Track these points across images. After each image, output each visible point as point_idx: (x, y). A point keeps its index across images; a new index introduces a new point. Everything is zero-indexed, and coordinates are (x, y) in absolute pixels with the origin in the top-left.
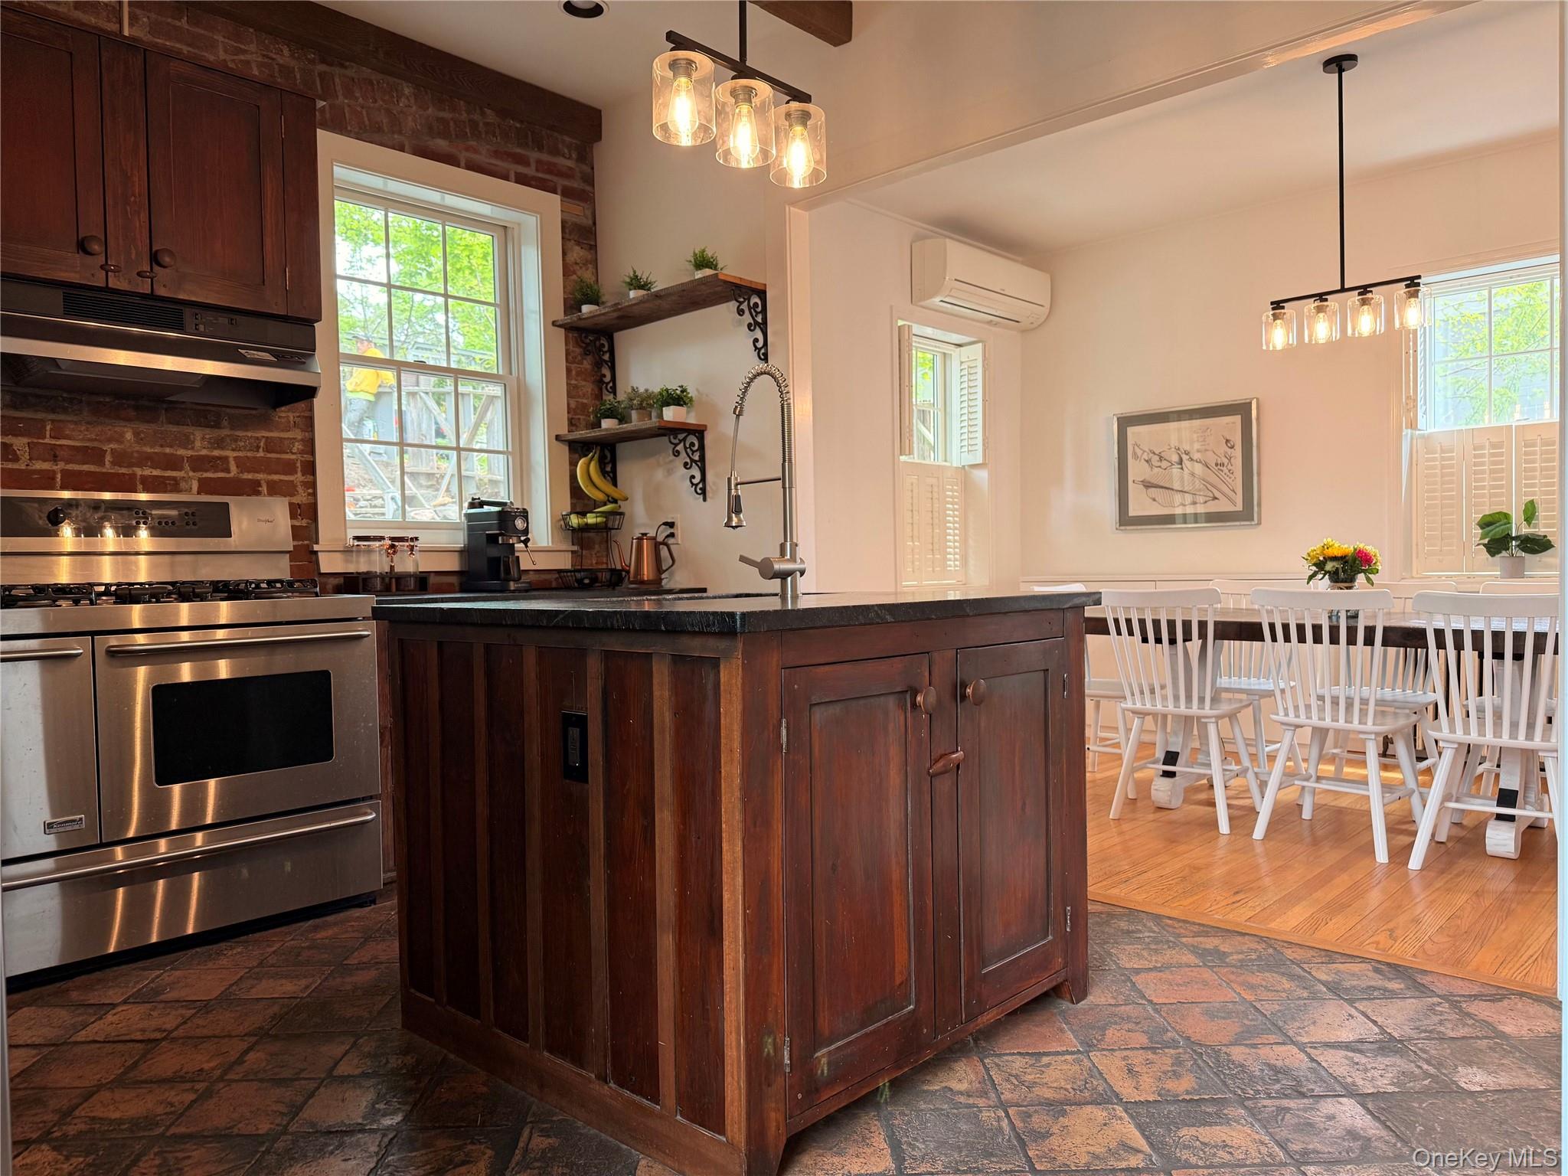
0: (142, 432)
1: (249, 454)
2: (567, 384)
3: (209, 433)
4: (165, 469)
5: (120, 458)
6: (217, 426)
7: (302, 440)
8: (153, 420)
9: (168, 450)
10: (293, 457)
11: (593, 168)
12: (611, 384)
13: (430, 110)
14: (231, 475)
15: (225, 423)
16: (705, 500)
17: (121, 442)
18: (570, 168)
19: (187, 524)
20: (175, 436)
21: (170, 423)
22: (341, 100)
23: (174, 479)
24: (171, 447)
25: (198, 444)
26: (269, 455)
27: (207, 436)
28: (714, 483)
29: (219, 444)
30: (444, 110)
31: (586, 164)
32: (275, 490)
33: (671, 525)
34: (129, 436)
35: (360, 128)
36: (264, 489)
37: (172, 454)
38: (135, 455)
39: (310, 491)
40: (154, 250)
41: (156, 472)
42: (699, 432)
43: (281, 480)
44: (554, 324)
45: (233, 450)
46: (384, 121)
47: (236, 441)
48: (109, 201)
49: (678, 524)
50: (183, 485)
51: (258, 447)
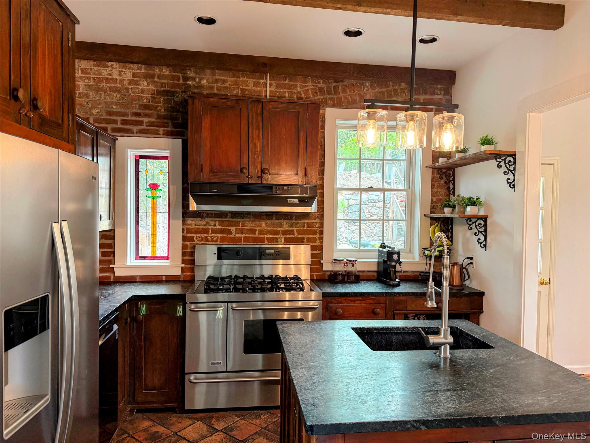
0: (267, 223)
1: (301, 228)
2: (432, 191)
3: (289, 222)
4: (274, 235)
5: (261, 232)
6: (291, 219)
7: (319, 223)
8: (271, 219)
9: (275, 229)
10: (316, 229)
11: (452, 96)
12: (453, 191)
13: (377, 89)
14: (295, 236)
15: (294, 218)
16: (486, 250)
17: (261, 227)
18: (440, 99)
19: (277, 255)
20: (278, 224)
21: (276, 220)
22: (341, 94)
23: (277, 238)
24: (276, 227)
25: (285, 226)
26: (308, 229)
27: (288, 223)
28: (490, 243)
29: (291, 225)
30: (383, 88)
31: (449, 95)
32: (309, 240)
33: (471, 258)
34: (264, 225)
35: (348, 104)
36: (305, 240)
37: (276, 230)
38: (265, 231)
39: (321, 241)
40: (263, 168)
41: (271, 236)
42: (485, 219)
43: (311, 237)
44: (426, 167)
45: (296, 227)
46: (357, 99)
47: (297, 224)
48: (250, 154)
49: (475, 258)
50: (279, 240)
51: (304, 226)
